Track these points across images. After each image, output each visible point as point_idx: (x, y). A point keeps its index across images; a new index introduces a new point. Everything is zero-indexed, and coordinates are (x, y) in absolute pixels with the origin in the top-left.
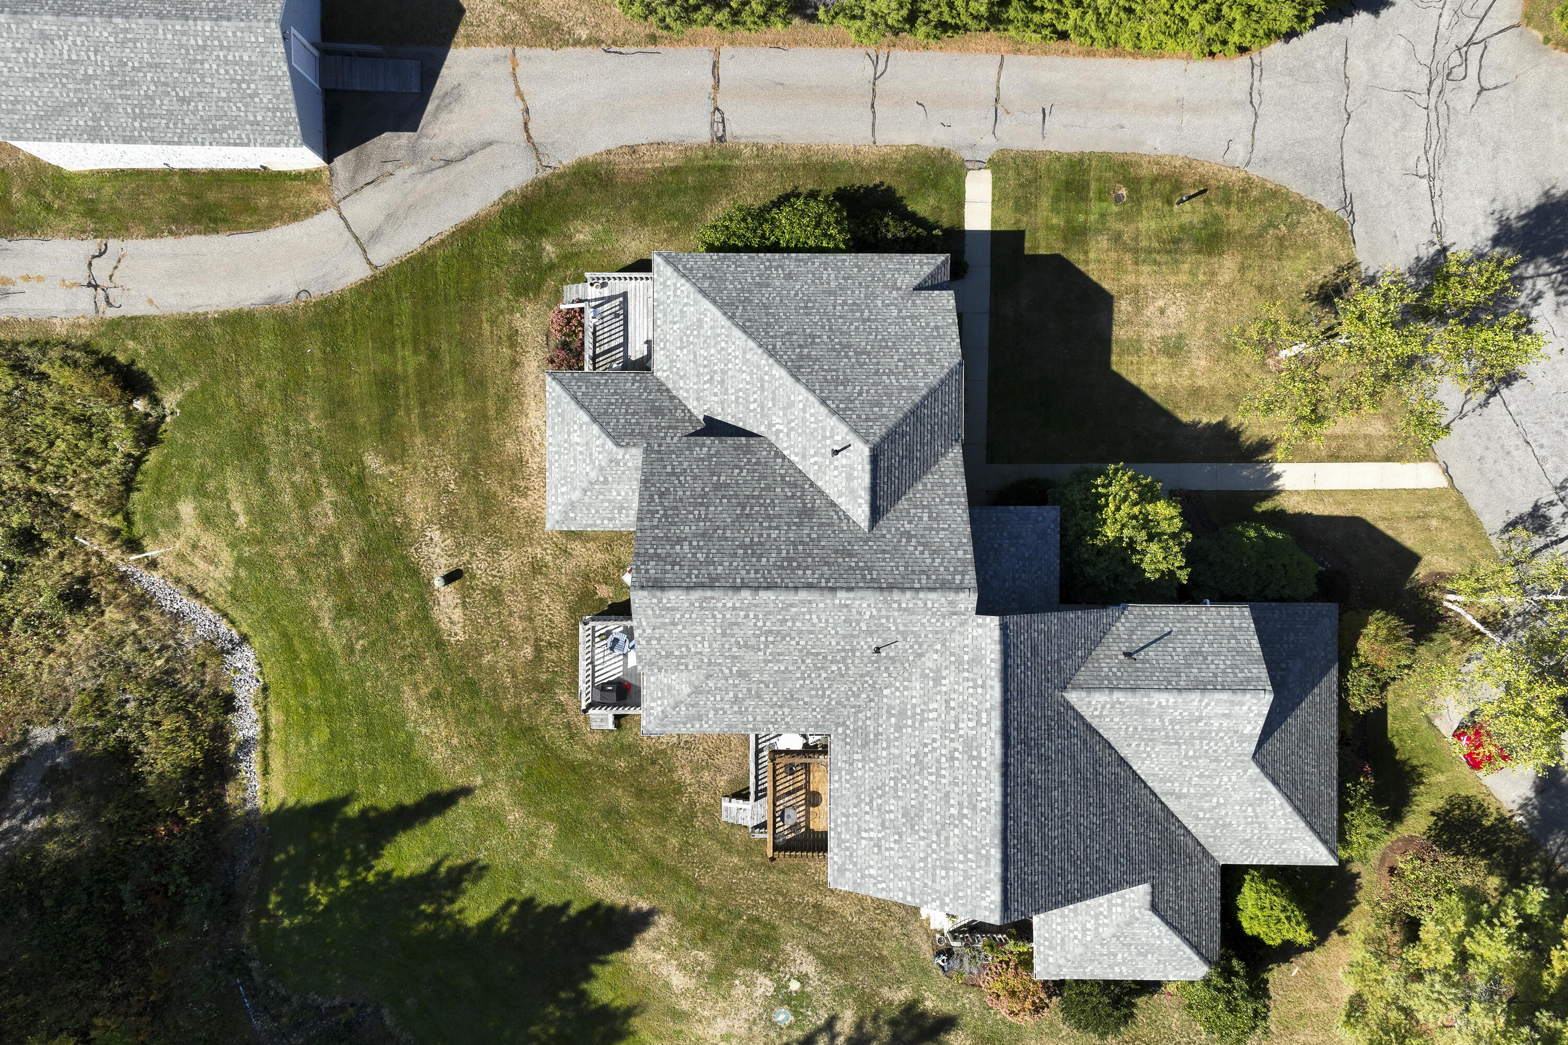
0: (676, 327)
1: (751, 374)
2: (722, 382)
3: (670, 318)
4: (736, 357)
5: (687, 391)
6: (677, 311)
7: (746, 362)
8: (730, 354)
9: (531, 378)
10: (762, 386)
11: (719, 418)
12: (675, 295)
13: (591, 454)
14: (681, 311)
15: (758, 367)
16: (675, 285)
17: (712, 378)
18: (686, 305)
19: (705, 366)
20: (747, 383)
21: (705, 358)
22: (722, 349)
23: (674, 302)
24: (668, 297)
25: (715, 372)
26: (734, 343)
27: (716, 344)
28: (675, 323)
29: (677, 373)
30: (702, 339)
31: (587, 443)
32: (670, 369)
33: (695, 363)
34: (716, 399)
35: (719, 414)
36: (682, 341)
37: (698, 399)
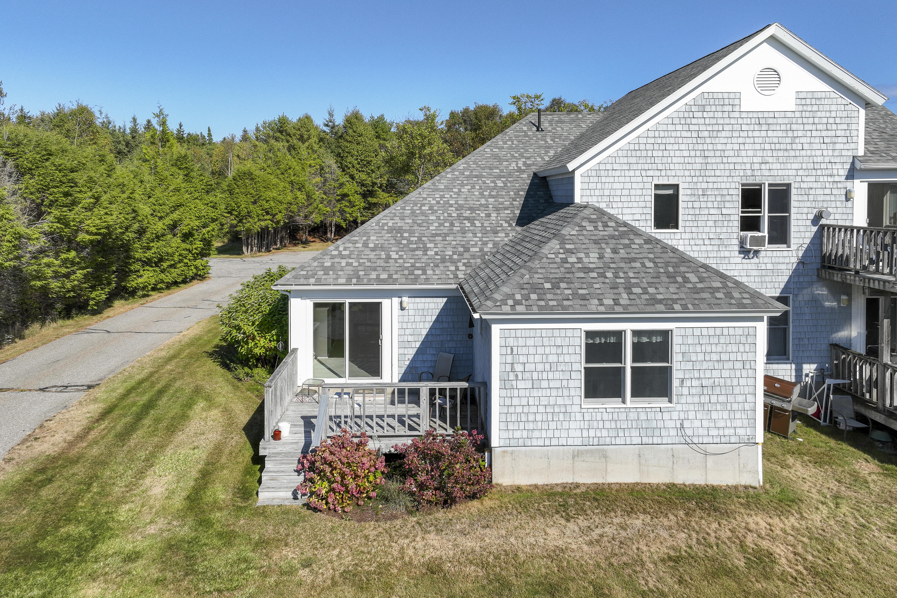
0: (394, 255)
1: (462, 185)
2: (471, 209)
3: (381, 263)
4: (442, 197)
5: (485, 244)
6: (372, 255)
7: (448, 189)
8: (438, 203)
9: (469, 543)
10: (476, 176)
11: (518, 212)
12: (349, 256)
13: (612, 237)
14: (373, 250)
15: (454, 179)
16: (333, 257)
17: (467, 219)
18: (365, 245)
19: (452, 225)
20: (473, 187)
21: (441, 225)
22: (431, 208)
23: (358, 258)
24: (350, 264)
25: (459, 216)
26: (425, 199)
27: (423, 214)
28: (389, 257)
29: (461, 254)
30: (416, 228)
31: (596, 242)
32: (453, 262)
33: (447, 235)
34: (494, 215)
35: (513, 212)
36: (417, 249)
37: (496, 233)
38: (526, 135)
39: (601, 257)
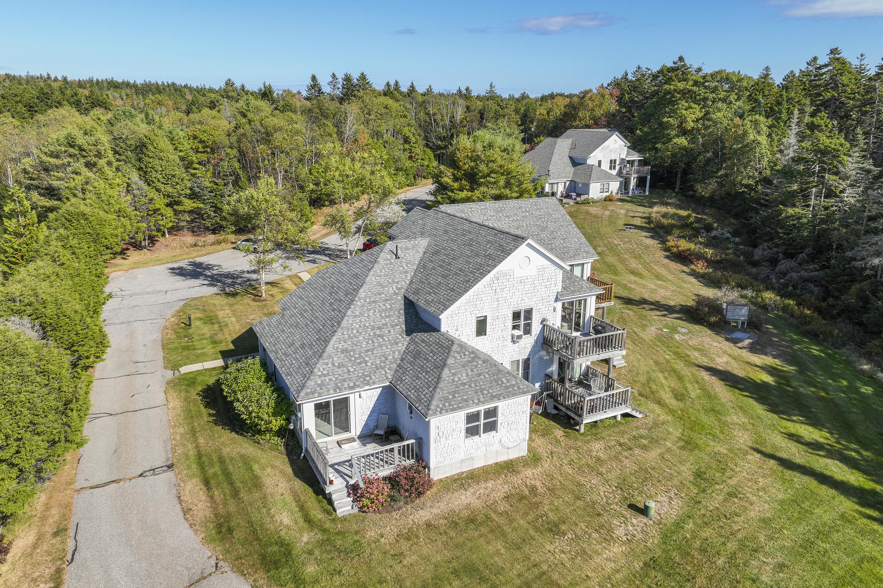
0: (352, 370)
1: (369, 310)
2: (379, 328)
3: (346, 376)
4: (361, 321)
5: (394, 352)
6: (340, 371)
7: (362, 314)
8: (360, 326)
10: (374, 302)
11: (404, 326)
12: (328, 375)
14: (339, 367)
15: (363, 306)
16: (320, 377)
17: (379, 336)
18: (333, 365)
19: (373, 342)
20: (375, 311)
21: (367, 343)
22: (358, 332)
23: (334, 375)
24: (331, 380)
25: (375, 334)
26: (352, 324)
27: (355, 337)
28: (349, 371)
29: (384, 362)
30: (355, 347)
32: (383, 368)
33: (373, 350)
34: (392, 331)
35: (401, 327)
36: (361, 363)
37: (397, 344)
38: (391, 263)
39: (467, 376)
